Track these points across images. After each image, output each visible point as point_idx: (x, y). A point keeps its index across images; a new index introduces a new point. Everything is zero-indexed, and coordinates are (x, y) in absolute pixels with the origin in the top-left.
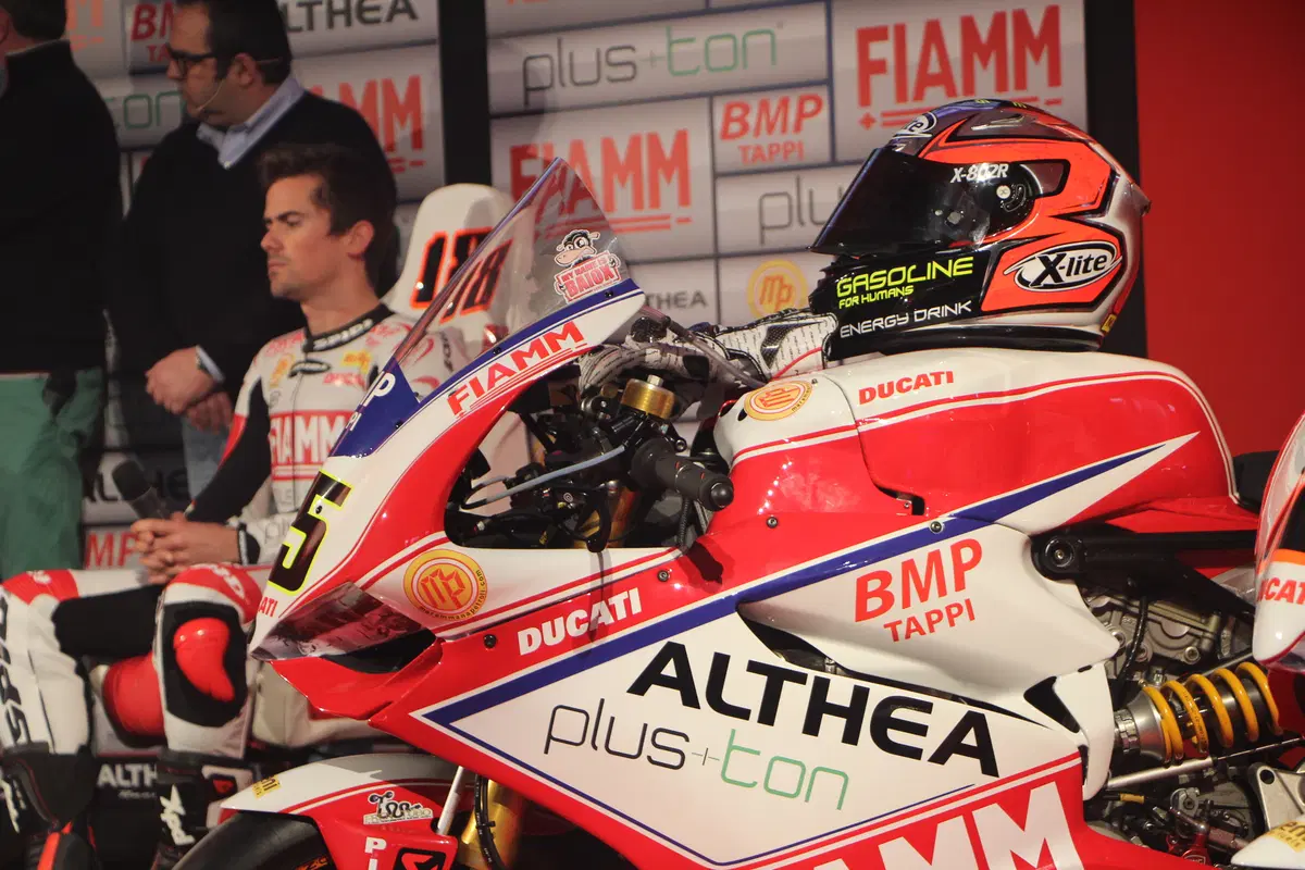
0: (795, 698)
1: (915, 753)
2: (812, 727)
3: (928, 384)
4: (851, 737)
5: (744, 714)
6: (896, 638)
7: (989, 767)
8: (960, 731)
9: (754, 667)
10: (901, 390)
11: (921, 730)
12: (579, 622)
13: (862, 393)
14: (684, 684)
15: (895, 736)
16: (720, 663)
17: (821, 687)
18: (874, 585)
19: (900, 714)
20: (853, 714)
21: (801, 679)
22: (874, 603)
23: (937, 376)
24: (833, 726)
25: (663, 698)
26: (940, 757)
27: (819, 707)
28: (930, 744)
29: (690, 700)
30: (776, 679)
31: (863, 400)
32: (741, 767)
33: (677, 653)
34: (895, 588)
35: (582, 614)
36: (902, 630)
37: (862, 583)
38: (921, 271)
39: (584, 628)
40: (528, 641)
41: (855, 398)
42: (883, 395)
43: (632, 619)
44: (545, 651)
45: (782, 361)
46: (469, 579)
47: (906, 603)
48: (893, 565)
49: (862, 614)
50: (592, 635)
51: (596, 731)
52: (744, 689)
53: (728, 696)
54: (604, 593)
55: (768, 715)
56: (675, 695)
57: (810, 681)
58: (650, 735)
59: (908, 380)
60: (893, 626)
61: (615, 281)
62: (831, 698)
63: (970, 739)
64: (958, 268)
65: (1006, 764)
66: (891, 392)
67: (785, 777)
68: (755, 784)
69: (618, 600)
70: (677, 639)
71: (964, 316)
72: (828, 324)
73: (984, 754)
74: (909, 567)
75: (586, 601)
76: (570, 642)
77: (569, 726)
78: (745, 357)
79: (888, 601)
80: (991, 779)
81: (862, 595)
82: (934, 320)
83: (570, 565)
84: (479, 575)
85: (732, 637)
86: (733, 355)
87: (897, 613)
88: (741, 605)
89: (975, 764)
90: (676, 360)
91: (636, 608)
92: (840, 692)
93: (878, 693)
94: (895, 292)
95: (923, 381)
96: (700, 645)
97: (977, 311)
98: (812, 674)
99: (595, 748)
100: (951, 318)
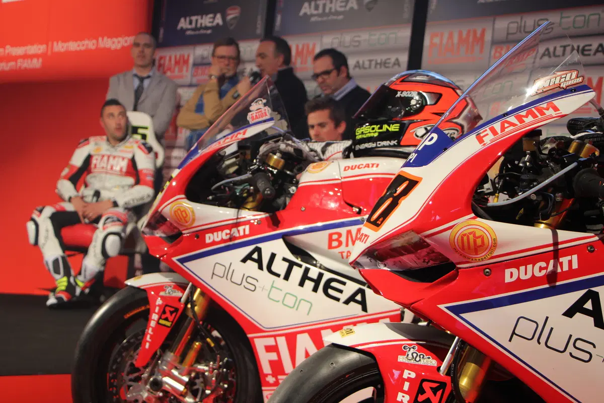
0: (297, 273)
1: (338, 300)
2: (302, 284)
3: (368, 167)
4: (315, 289)
5: (278, 276)
6: (343, 258)
7: (365, 309)
8: (356, 294)
9: (285, 259)
10: (359, 168)
11: (341, 291)
12: (227, 234)
13: (345, 168)
14: (259, 261)
15: (331, 292)
16: (273, 256)
17: (307, 270)
18: (335, 237)
19: (334, 284)
20: (317, 282)
21: (300, 266)
22: (335, 244)
23: (373, 165)
24: (309, 285)
25: (252, 265)
26: (347, 302)
27: (305, 277)
28: (344, 297)
29: (261, 267)
30: (292, 264)
31: (345, 170)
32: (275, 294)
33: (259, 250)
34: (343, 239)
35: (228, 231)
36: (345, 254)
37: (331, 235)
38: (381, 128)
39: (228, 236)
40: (209, 238)
41: (342, 169)
42: (352, 169)
43: (245, 236)
44: (214, 243)
45: (328, 154)
46: (189, 213)
47: (347, 245)
48: (343, 231)
49: (330, 247)
50: (231, 239)
51: (228, 274)
52: (280, 267)
53: (274, 268)
54: (237, 225)
55: (287, 277)
56: (256, 265)
57: (303, 268)
58: (245, 278)
59: (362, 165)
60: (342, 253)
61: (268, 117)
62: (310, 275)
63: (359, 298)
64: (394, 128)
65: (371, 308)
66: (355, 168)
67: (290, 301)
68: (279, 301)
69: (241, 228)
70: (259, 245)
71: (394, 146)
72: (348, 143)
73: (363, 304)
74: (349, 232)
75: (230, 227)
76: (223, 241)
77: (220, 270)
78: (316, 151)
79: (340, 243)
80: (364, 313)
81: (331, 240)
82: (384, 146)
83: (226, 214)
84: (193, 212)
85: (279, 248)
86: (312, 150)
87: (343, 248)
88: (285, 237)
89: (359, 307)
90: (291, 150)
91: (247, 232)
92: (314, 273)
93: (327, 276)
94: (372, 135)
95: (368, 166)
96: (267, 249)
97: (399, 145)
98: (305, 265)
99: (227, 279)
100: (390, 146)
